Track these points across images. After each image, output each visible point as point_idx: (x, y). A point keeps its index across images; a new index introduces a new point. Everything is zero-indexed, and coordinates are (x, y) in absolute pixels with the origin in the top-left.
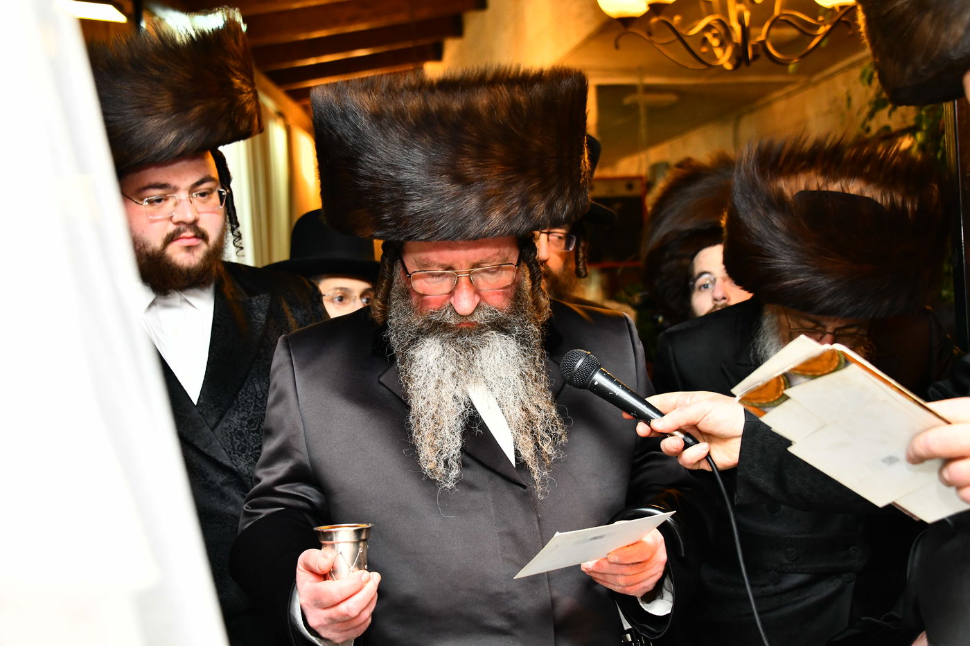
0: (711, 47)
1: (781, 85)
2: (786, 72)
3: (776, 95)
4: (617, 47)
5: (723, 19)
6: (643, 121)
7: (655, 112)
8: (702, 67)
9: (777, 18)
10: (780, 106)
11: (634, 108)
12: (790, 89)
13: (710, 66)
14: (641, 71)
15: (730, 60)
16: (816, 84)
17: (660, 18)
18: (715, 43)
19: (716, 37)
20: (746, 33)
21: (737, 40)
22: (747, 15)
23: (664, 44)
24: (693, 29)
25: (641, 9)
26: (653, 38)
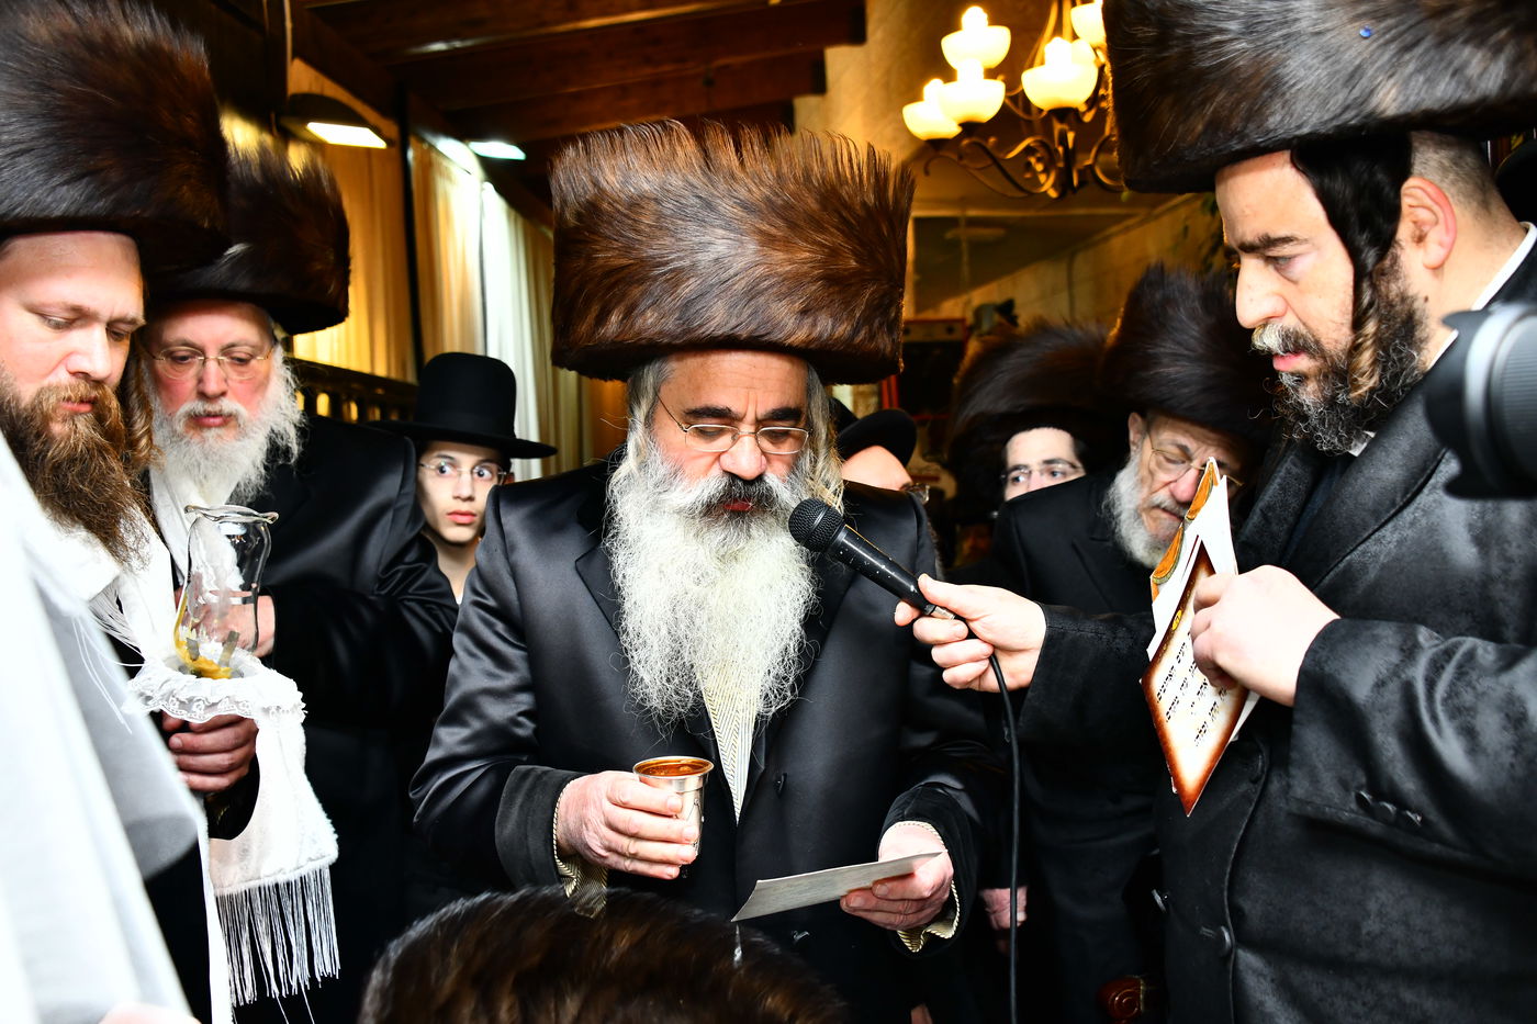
0: (1035, 173)
1: (1119, 219)
2: (1117, 203)
3: (1114, 229)
4: (927, 172)
5: (1045, 140)
6: (965, 258)
7: (978, 247)
8: (1021, 195)
9: (1107, 139)
10: (1117, 243)
11: (955, 244)
12: (1130, 222)
13: (1031, 194)
14: (964, 202)
15: (1055, 186)
16: (1157, 217)
17: (975, 139)
18: (1039, 167)
19: (1039, 160)
20: (1070, 156)
21: (1061, 165)
22: (1071, 136)
23: (979, 169)
24: (1011, 151)
25: (952, 130)
26: (965, 162)
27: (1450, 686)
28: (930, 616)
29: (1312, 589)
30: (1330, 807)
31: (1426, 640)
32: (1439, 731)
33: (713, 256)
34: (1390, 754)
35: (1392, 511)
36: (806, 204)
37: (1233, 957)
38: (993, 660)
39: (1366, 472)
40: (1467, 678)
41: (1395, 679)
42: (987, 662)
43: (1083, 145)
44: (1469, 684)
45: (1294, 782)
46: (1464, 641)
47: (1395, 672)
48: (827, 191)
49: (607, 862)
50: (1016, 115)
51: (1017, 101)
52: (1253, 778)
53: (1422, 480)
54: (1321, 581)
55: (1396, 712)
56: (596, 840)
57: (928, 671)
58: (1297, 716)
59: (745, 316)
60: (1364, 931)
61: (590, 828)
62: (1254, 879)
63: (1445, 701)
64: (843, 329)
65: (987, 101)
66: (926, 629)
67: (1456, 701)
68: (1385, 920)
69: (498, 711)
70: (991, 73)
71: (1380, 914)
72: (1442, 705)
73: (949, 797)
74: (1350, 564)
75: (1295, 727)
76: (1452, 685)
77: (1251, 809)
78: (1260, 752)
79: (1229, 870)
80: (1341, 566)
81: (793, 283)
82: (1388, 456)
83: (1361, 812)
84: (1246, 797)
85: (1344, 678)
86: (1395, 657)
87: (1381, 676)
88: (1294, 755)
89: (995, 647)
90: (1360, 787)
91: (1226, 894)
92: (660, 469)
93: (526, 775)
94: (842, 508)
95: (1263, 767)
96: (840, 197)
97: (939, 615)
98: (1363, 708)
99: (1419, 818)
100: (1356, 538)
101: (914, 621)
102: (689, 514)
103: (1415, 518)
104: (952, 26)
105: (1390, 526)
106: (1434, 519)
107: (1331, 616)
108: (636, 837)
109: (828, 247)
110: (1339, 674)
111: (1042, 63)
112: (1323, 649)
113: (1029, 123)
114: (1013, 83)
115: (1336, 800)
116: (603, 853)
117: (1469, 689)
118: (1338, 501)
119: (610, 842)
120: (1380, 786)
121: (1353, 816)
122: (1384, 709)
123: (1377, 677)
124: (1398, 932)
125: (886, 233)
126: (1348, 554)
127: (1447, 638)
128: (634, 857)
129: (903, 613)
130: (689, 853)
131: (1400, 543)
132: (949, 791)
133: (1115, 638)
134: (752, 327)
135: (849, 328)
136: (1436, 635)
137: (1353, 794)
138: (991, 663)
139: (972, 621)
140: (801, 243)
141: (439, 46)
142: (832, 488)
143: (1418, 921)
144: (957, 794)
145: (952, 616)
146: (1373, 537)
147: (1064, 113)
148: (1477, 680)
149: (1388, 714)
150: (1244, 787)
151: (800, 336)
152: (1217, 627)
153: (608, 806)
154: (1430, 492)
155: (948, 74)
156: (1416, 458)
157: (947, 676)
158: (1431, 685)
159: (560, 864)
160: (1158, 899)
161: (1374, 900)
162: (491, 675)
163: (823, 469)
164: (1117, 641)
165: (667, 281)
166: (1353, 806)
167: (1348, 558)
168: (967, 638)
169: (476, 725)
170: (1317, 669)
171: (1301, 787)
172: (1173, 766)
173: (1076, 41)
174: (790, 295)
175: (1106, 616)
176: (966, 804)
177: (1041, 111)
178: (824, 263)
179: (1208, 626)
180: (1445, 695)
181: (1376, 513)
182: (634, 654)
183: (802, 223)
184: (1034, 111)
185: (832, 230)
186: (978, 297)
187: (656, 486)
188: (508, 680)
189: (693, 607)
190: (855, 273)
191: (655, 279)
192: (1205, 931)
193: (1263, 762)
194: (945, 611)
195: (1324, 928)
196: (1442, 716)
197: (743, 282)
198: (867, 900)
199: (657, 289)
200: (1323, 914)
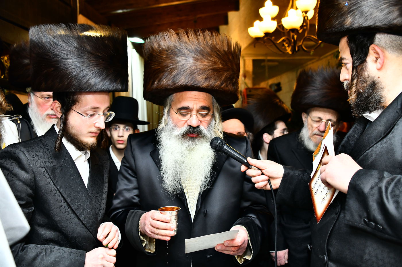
0: (285, 47)
1: (310, 60)
2: (309, 55)
3: (309, 63)
4: (255, 47)
5: (288, 38)
6: (267, 71)
7: (271, 68)
8: (281, 53)
9: (306, 37)
11: (264, 67)
12: (314, 61)
13: (284, 53)
14: (266, 55)
15: (291, 50)
16: (321, 59)
17: (268, 37)
18: (286, 45)
19: (286, 43)
20: (295, 42)
21: (292, 45)
22: (295, 37)
23: (270, 46)
24: (279, 40)
25: (261, 35)
26: (266, 44)
27: (392, 189)
28: (251, 169)
29: (355, 160)
30: (356, 223)
31: (386, 175)
32: (388, 202)
33: (181, 64)
34: (374, 208)
35: (380, 139)
36: (207, 50)
37: (327, 264)
38: (269, 181)
39: (373, 127)
40: (398, 187)
41: (376, 186)
42: (267, 181)
43: (299, 39)
44: (398, 189)
45: (346, 215)
46: (398, 176)
47: (377, 184)
48: (213, 47)
49: (151, 236)
50: (280, 31)
51: (280, 26)
52: (336, 213)
53: (389, 130)
54: (359, 158)
55: (376, 196)
56: (148, 230)
57: (250, 185)
58: (348, 196)
59: (190, 80)
60: (364, 258)
61: (147, 226)
62: (334, 242)
63: (391, 193)
64: (218, 83)
65: (272, 27)
66: (250, 172)
67: (394, 193)
68: (370, 256)
69: (128, 195)
70: (273, 19)
71: (369, 254)
72: (390, 194)
73: (252, 220)
74: (368, 154)
75: (347, 199)
76: (393, 188)
77: (335, 222)
78: (338, 206)
79: (327, 238)
80: (365, 154)
81: (203, 71)
82: (380, 123)
83: (365, 225)
84: (333, 218)
85: (362, 186)
86: (377, 181)
87: (372, 186)
88: (346, 207)
89: (269, 177)
90: (365, 218)
91: (326, 245)
92: (171, 125)
93: (133, 212)
94: (223, 136)
95: (339, 210)
96: (216, 48)
97: (254, 168)
98: (366, 194)
99: (381, 227)
100: (369, 146)
101: (246, 170)
102: (178, 137)
103: (387, 141)
104: (262, 6)
105: (380, 143)
106: (392, 141)
107: (360, 168)
108: (158, 228)
109: (213, 61)
110: (361, 184)
111: (288, 16)
112: (356, 177)
113: (284, 33)
114: (279, 22)
115: (358, 221)
116: (150, 233)
117: (398, 190)
118: (365, 135)
119: (151, 230)
120: (370, 218)
121: (363, 225)
122: (373, 195)
123: (371, 186)
124: (374, 259)
125: (231, 58)
126: (367, 150)
127: (392, 175)
128: (158, 234)
129: (243, 168)
130: (173, 233)
131: (382, 148)
132: (252, 218)
133: (304, 176)
134: (192, 82)
135: (220, 83)
136: (390, 174)
137: (363, 219)
138: (268, 182)
139: (263, 170)
140: (205, 60)
141: (120, 11)
142: (220, 131)
143: (380, 257)
144: (255, 219)
145: (257, 168)
146: (374, 146)
147: (294, 30)
148: (400, 188)
149: (374, 196)
150: (333, 216)
151: (205, 85)
152: (327, 171)
153: (151, 220)
154: (391, 134)
155: (261, 19)
156: (388, 124)
157: (256, 185)
158: (387, 188)
159: (141, 237)
160: (309, 247)
161: (367, 249)
162: (126, 185)
163: (217, 126)
164: (304, 177)
165: (169, 71)
166: (363, 223)
167: (367, 152)
168: (261, 175)
169: (122, 198)
170: (354, 183)
171: (348, 217)
172: (315, 209)
173: (297, 10)
174: (202, 74)
175: (301, 169)
176: (257, 222)
177: (287, 29)
178: (212, 66)
179: (325, 170)
180: (391, 191)
181: (375, 139)
182: (164, 176)
183: (205, 55)
184: (285, 30)
185: (214, 57)
186: (271, 82)
187: (170, 130)
188: (131, 186)
189: (181, 163)
190: (221, 69)
191: (166, 71)
192: (320, 256)
193: (339, 209)
194: (255, 167)
195: (353, 257)
196: (389, 197)
197: (189, 71)
198: (222, 247)
199: (166, 74)
200: (353, 253)
